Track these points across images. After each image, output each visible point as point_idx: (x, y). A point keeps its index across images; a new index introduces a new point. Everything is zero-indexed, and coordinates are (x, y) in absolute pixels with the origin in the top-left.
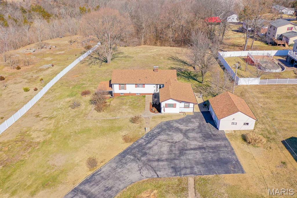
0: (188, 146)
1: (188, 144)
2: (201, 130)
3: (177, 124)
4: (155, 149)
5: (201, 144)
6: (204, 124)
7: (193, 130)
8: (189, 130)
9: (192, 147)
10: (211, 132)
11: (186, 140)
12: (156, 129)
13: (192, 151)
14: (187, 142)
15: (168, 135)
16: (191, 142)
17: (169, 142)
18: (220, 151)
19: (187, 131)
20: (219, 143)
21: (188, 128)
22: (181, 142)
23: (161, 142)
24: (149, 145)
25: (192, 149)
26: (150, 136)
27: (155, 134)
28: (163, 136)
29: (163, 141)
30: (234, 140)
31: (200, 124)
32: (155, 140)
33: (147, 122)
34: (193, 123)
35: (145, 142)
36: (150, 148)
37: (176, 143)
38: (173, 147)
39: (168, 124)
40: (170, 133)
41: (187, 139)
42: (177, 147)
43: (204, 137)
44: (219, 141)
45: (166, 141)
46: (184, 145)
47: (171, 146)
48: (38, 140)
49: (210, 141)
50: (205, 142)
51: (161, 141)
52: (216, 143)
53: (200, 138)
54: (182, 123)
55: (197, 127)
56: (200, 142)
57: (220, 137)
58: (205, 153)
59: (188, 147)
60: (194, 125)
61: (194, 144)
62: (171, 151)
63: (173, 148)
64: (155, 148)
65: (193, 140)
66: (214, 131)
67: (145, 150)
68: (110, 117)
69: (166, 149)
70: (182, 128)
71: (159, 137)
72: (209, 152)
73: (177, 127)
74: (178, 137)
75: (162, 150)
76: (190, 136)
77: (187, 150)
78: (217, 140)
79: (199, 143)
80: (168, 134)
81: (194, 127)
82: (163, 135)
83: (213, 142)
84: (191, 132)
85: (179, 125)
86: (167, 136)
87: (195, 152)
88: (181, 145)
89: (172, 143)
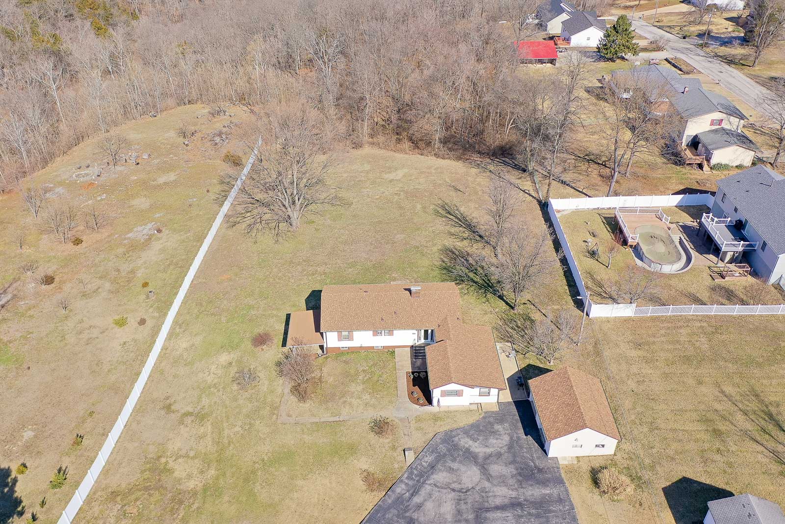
0: (490, 500)
1: (491, 494)
2: (514, 456)
3: (467, 439)
4: (428, 511)
5: (514, 494)
6: (518, 438)
7: (499, 455)
8: (490, 455)
9: (498, 501)
10: (532, 461)
11: (487, 484)
12: (427, 456)
13: (499, 514)
14: (487, 490)
15: (451, 470)
16: (495, 489)
17: (454, 490)
18: (550, 511)
19: (488, 457)
20: (547, 491)
21: (488, 451)
22: (477, 488)
23: (439, 491)
24: (417, 500)
25: (497, 508)
26: (416, 476)
27: (425, 468)
28: (440, 474)
29: (442, 488)
30: (575, 482)
31: (511, 438)
32: (427, 486)
33: (406, 433)
34: (497, 436)
35: (408, 491)
36: (419, 507)
37: (466, 492)
38: (462, 502)
39: (448, 438)
40: (455, 465)
41: (488, 480)
42: (469, 501)
43: (520, 474)
44: (548, 486)
45: (447, 486)
46: (483, 497)
47: (458, 499)
48: (191, 484)
49: (532, 485)
50: (522, 488)
51: (438, 487)
52: (543, 492)
53: (512, 477)
54: (476, 436)
55: (505, 448)
56: (512, 490)
57: (550, 476)
58: (521, 516)
59: (490, 502)
60: (499, 441)
61: (502, 494)
62: (459, 512)
63: (463, 507)
64: (429, 505)
65: (498, 485)
66: (538, 458)
67: (411, 511)
68: (327, 417)
69: (449, 508)
70: (477, 450)
71: (434, 476)
72: (530, 514)
73: (467, 449)
74: (470, 476)
75: (442, 510)
76: (493, 474)
77: (488, 510)
78: (544, 483)
79: (511, 492)
80: (450, 468)
81: (501, 448)
82: (440, 470)
83: (538, 488)
84: (495, 463)
85: (471, 442)
86: (448, 475)
87: (504, 515)
88: (477, 498)
89: (459, 491)
